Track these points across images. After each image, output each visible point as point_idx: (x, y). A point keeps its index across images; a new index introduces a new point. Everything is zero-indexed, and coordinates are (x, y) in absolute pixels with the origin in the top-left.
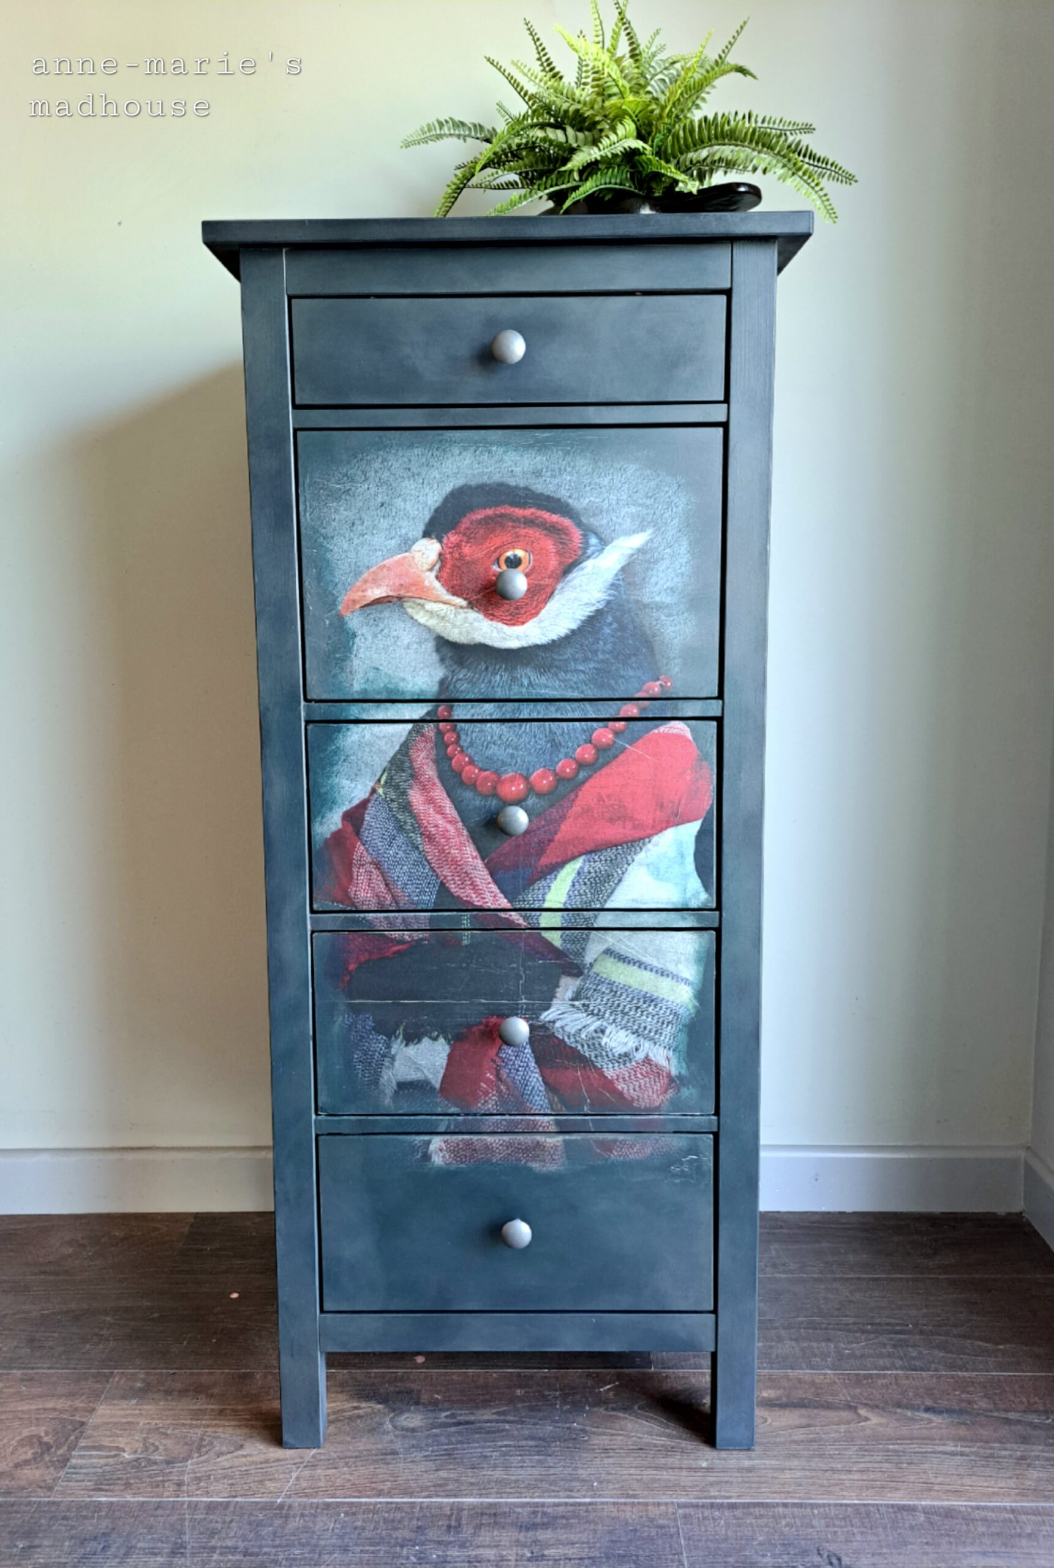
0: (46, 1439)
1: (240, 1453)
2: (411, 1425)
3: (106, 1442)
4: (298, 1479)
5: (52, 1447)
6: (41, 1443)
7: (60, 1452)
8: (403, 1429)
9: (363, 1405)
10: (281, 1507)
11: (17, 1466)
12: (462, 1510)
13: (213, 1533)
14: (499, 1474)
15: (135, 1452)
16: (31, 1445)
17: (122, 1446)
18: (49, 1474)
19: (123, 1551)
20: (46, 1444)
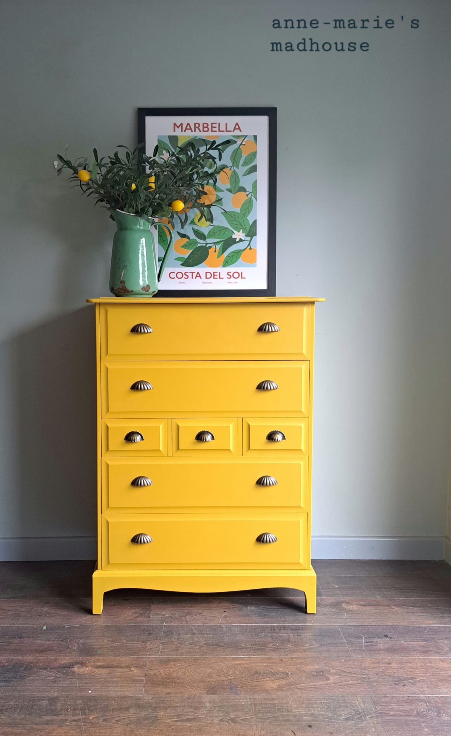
0: (140, 612)
1: (201, 615)
2: (252, 609)
3: (159, 613)
4: (222, 620)
5: (142, 614)
6: (139, 613)
7: (146, 615)
8: (249, 610)
9: (235, 605)
10: (220, 626)
11: (135, 618)
12: (274, 626)
13: (202, 631)
14: (283, 619)
15: (169, 615)
16: (136, 613)
17: (164, 613)
18: (146, 619)
19: (177, 634)
20: (141, 613)
